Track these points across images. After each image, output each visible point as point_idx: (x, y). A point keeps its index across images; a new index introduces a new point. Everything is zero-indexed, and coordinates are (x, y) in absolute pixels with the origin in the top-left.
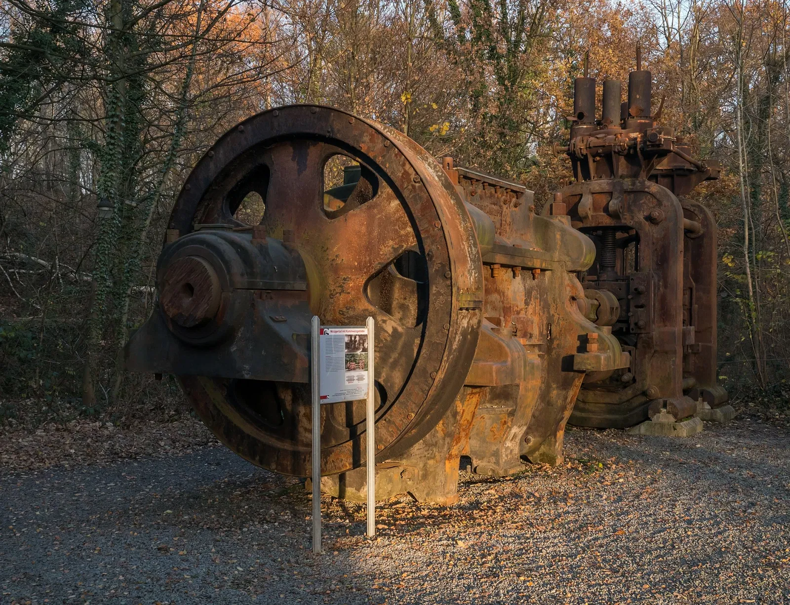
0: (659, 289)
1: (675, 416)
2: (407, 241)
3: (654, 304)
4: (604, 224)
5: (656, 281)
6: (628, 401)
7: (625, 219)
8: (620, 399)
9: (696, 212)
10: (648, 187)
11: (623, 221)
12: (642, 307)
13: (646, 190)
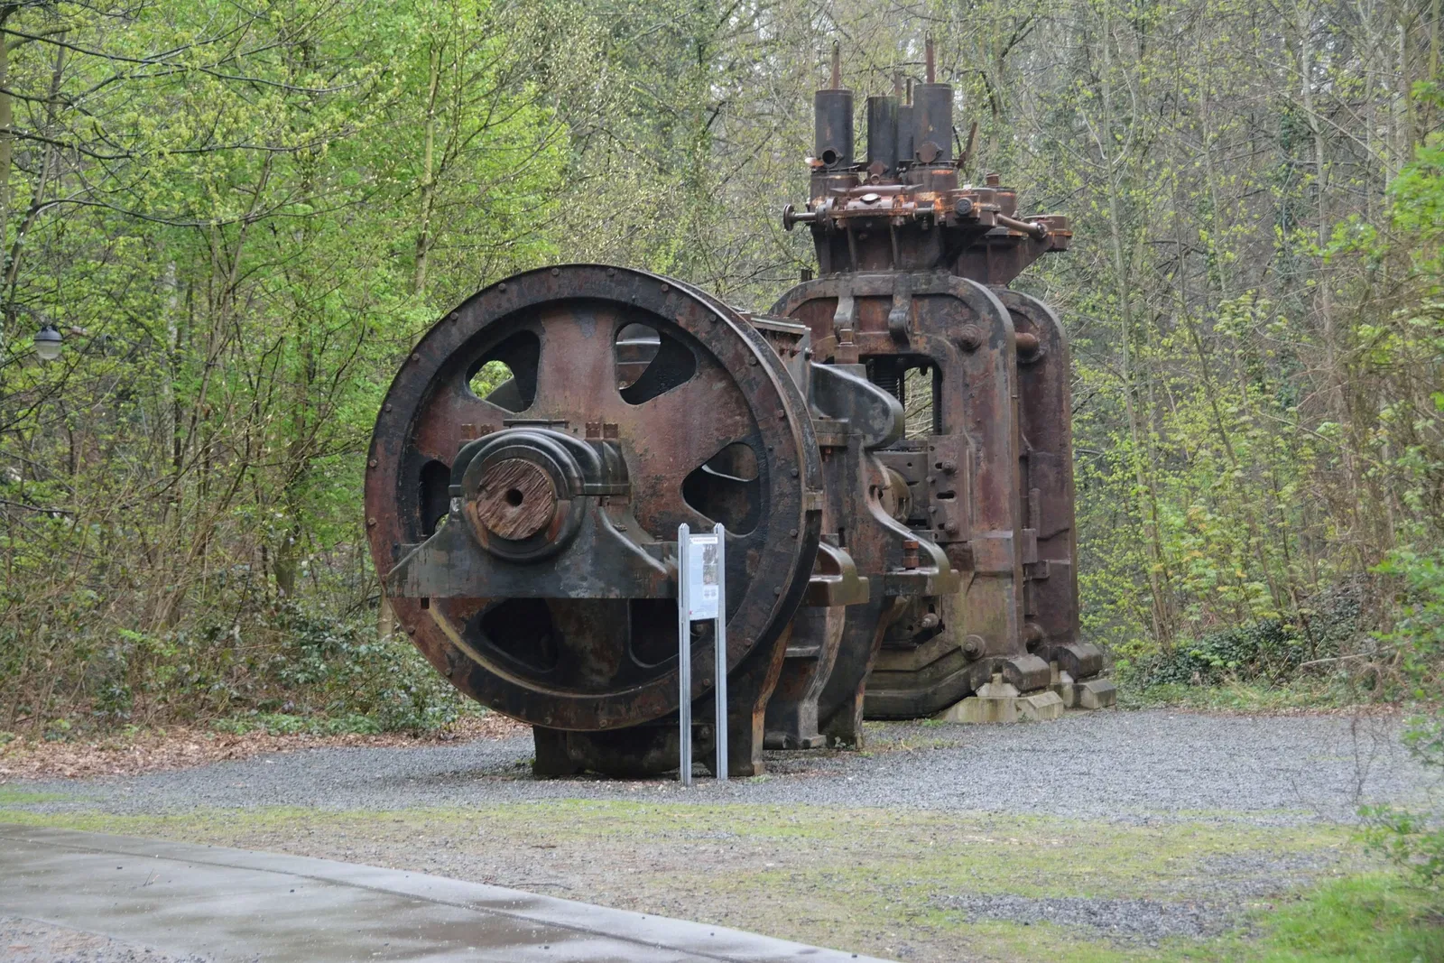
0: (978, 464)
1: (1018, 685)
2: (736, 431)
3: (972, 493)
4: (880, 352)
5: (974, 450)
6: (931, 664)
7: (916, 342)
8: (917, 661)
9: (1029, 316)
10: (954, 287)
11: (913, 346)
12: (950, 495)
13: (951, 291)
